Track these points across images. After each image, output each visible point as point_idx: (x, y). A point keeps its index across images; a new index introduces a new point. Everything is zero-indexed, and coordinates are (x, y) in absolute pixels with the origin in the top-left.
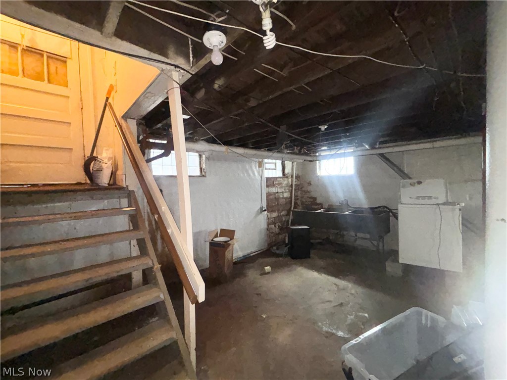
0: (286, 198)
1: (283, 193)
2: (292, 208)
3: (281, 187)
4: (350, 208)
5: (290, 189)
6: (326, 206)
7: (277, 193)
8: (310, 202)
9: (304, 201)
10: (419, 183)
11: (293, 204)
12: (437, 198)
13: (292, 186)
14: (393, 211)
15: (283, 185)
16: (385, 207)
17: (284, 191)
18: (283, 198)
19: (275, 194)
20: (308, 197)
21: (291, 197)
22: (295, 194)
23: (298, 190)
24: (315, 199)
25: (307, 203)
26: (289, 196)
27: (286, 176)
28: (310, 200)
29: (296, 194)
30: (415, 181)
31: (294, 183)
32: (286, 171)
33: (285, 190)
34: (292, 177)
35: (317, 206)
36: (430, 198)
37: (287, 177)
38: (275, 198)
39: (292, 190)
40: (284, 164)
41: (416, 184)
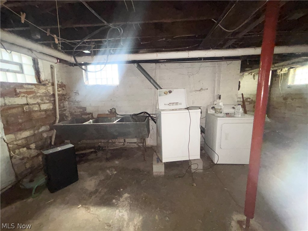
0: (46, 111)
1: (39, 104)
2: (57, 121)
3: (35, 97)
4: (118, 116)
5: (52, 99)
6: (95, 116)
7: (27, 104)
8: (80, 112)
9: (73, 111)
10: (170, 92)
11: (58, 116)
12: (181, 104)
13: (54, 95)
14: (151, 115)
15: (39, 94)
16: (146, 112)
17: (40, 101)
18: (40, 111)
19: (22, 106)
20: (77, 107)
21: (54, 109)
22: (59, 105)
23: (64, 100)
24: (85, 109)
25: (77, 113)
26: (51, 107)
27: (44, 83)
28: (79, 110)
29: (62, 105)
30: (168, 90)
31: (57, 93)
32: (43, 77)
33: (42, 100)
34: (53, 84)
35: (87, 116)
36: (177, 103)
37: (44, 85)
38: (24, 112)
39: (55, 101)
40: (38, 68)
41: (168, 93)
